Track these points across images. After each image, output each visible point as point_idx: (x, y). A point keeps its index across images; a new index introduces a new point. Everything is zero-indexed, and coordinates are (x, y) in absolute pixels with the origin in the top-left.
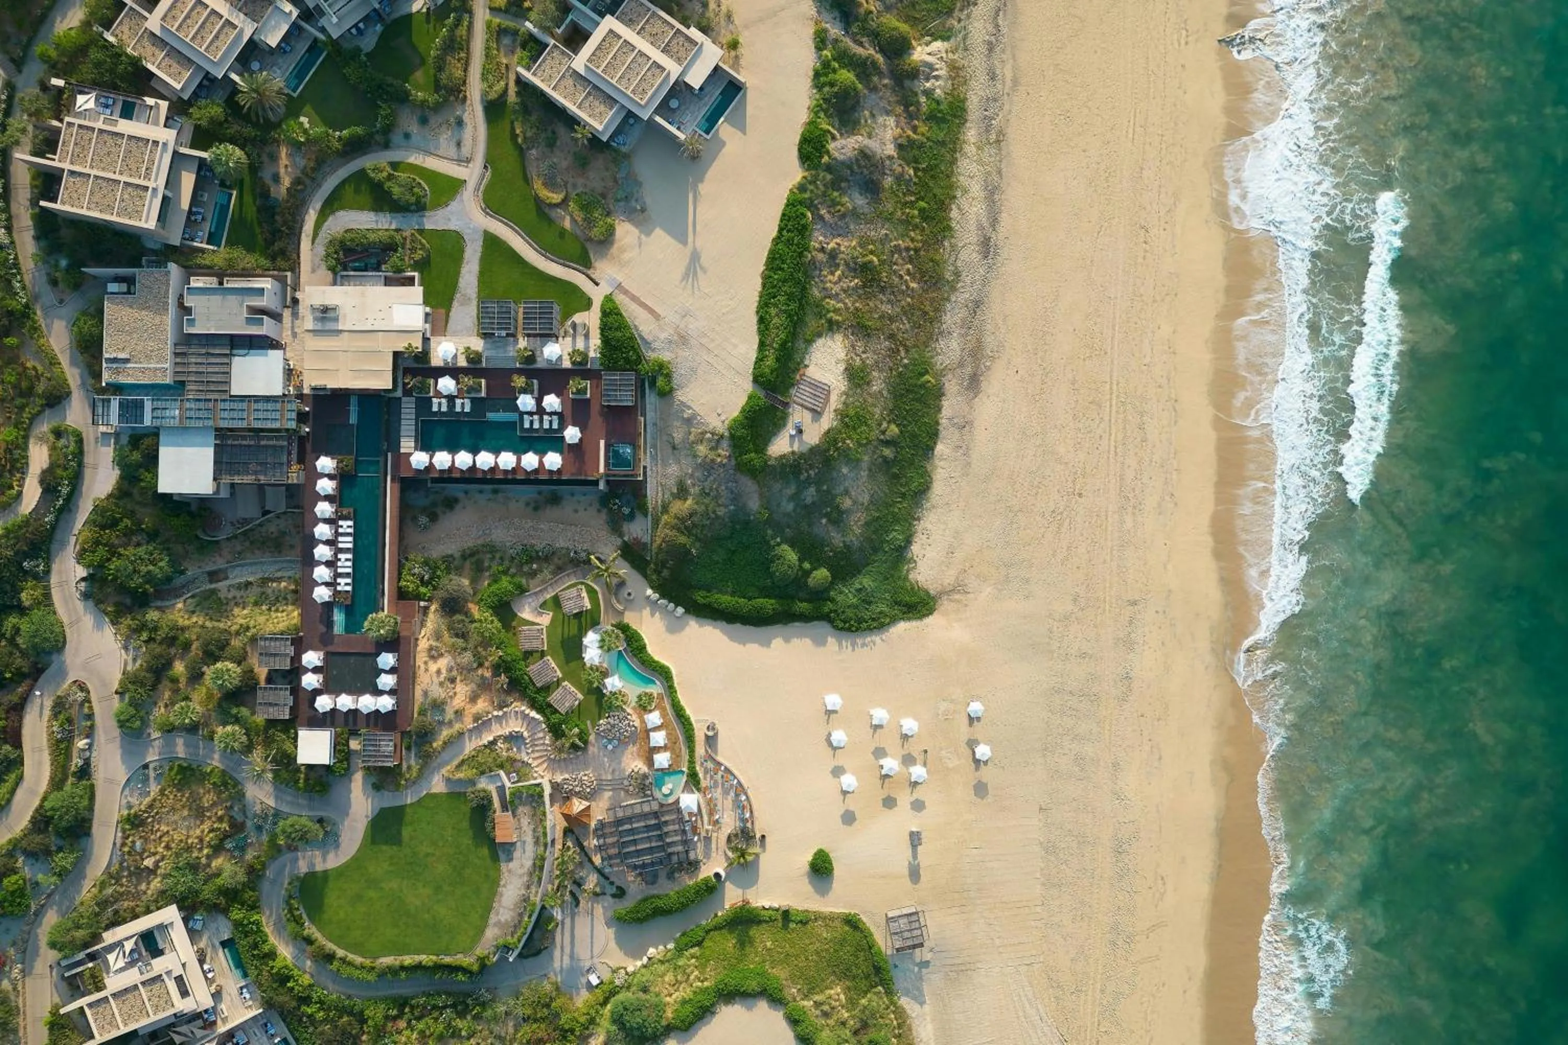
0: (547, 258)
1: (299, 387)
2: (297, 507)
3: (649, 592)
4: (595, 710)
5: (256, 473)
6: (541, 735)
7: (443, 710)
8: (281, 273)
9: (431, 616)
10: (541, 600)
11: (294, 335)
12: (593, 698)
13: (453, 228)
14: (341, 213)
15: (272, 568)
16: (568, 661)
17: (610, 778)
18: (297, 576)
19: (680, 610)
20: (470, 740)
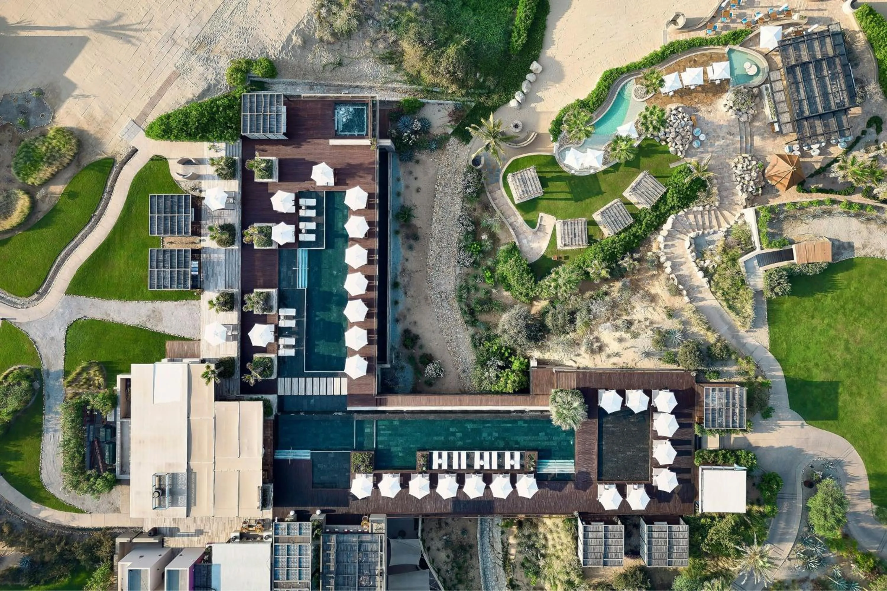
0: (101, 215)
1: (264, 524)
2: (416, 521)
3: (513, 103)
4: (657, 158)
5: (372, 577)
6: (691, 217)
7: (668, 332)
8: (118, 551)
9: (547, 356)
10: (526, 227)
11: (199, 533)
12: (644, 161)
13: (63, 335)
14: (44, 477)
15: (491, 556)
16: (600, 193)
17: (738, 138)
18: (501, 523)
19: (534, 66)
20: (703, 299)
